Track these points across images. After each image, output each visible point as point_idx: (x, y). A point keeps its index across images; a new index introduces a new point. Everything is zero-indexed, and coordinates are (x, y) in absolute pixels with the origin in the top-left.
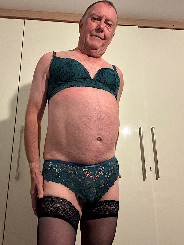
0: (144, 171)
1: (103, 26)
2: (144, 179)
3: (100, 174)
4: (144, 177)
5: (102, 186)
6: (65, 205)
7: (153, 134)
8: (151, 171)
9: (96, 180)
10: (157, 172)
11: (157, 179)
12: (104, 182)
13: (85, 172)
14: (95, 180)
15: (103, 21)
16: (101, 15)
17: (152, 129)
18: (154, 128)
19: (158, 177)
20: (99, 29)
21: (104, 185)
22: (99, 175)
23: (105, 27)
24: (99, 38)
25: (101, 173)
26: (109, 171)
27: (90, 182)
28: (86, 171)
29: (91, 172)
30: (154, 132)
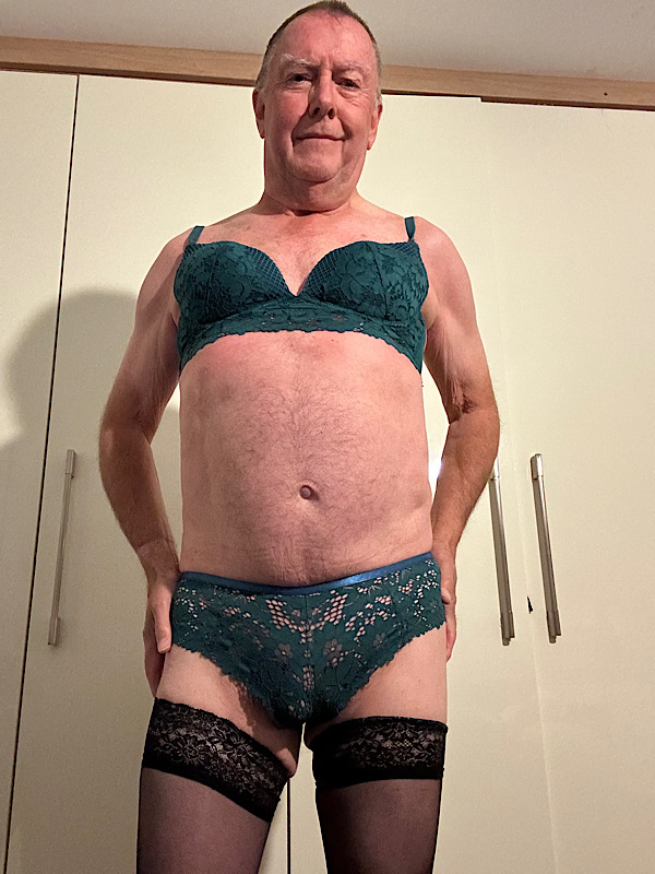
0: (505, 609)
1: (330, 94)
2: (506, 641)
3: (326, 619)
4: (508, 635)
5: (335, 660)
6: (207, 731)
7: (535, 479)
8: (531, 609)
9: (310, 640)
10: (550, 614)
11: (552, 640)
12: (340, 648)
13: (273, 612)
14: (306, 638)
15: (327, 77)
16: (315, 59)
17: (533, 461)
18: (539, 460)
19: (554, 631)
20: (317, 110)
21: (341, 659)
22: (323, 623)
23: (339, 97)
24: (327, 141)
25: (330, 614)
26: (365, 611)
27: (287, 648)
28: (277, 608)
29: (296, 613)
30: (540, 474)
